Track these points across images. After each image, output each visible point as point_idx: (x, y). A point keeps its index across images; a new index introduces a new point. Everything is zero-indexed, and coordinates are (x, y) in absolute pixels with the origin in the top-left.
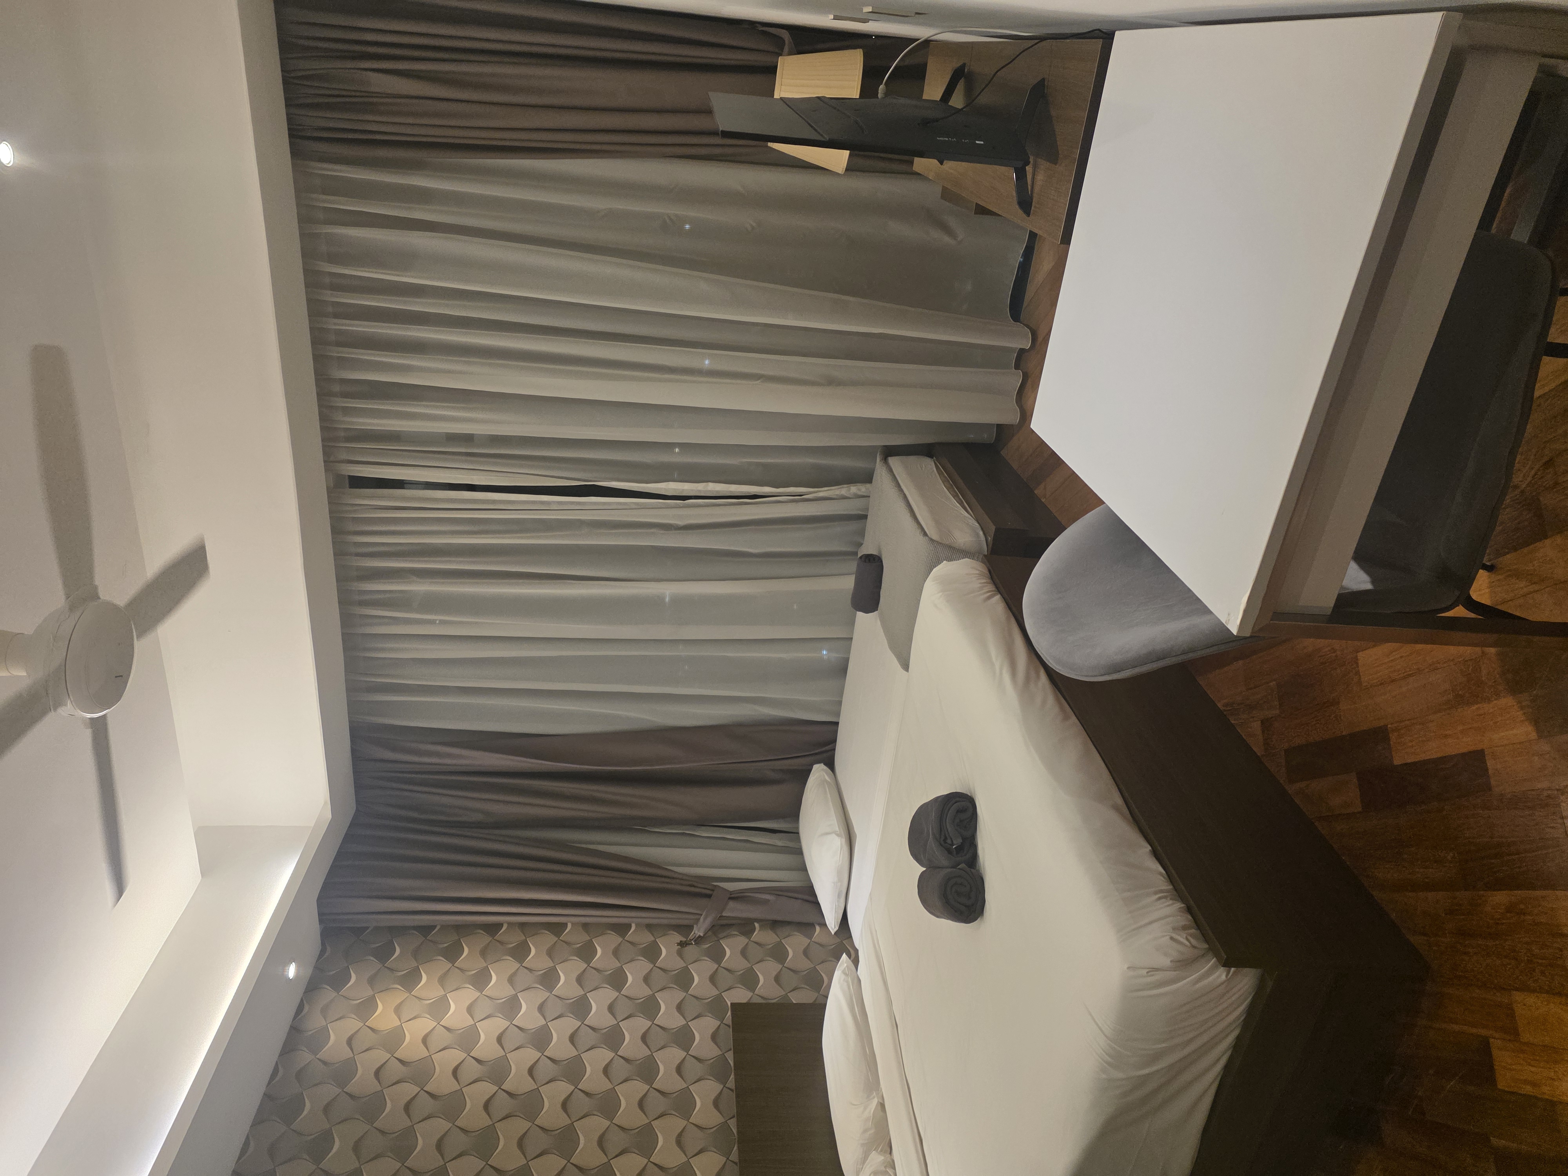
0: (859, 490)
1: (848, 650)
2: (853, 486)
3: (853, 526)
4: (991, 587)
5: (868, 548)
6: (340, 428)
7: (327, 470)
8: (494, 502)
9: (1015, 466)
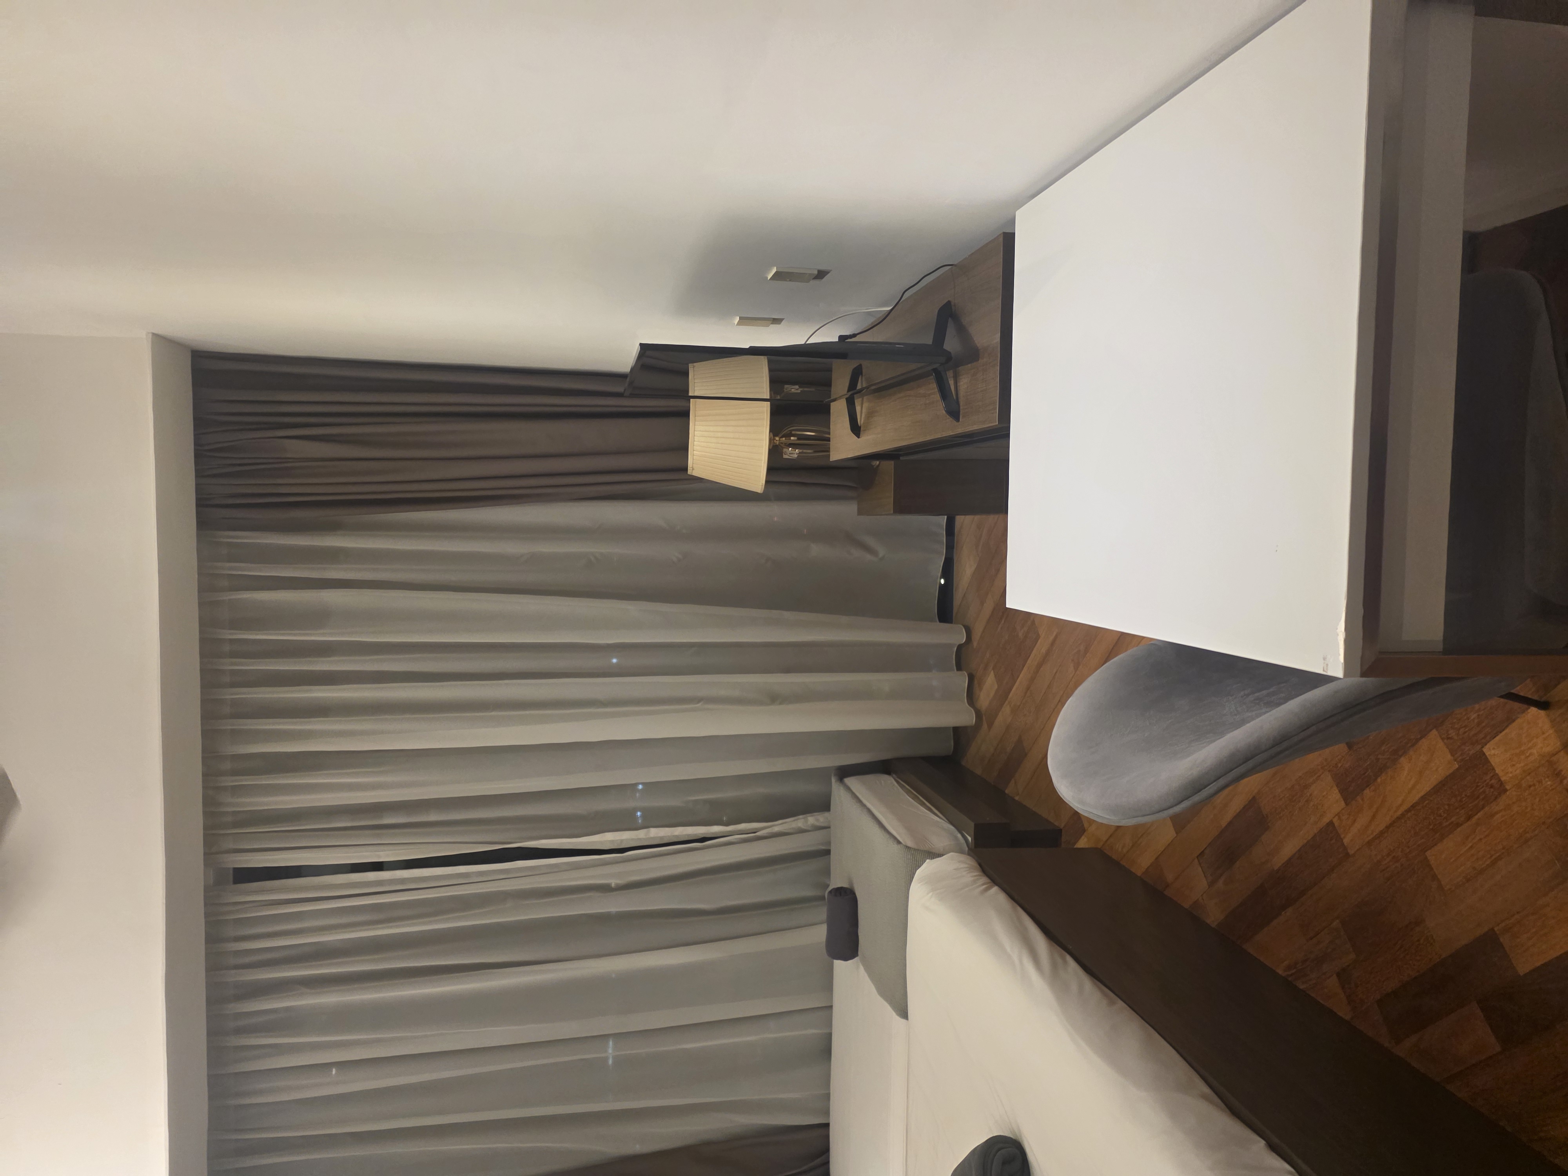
0: (817, 820)
1: (829, 1023)
2: (809, 816)
3: (814, 865)
4: (984, 879)
5: (837, 881)
6: (227, 812)
7: (206, 865)
8: (403, 881)
9: (978, 771)
